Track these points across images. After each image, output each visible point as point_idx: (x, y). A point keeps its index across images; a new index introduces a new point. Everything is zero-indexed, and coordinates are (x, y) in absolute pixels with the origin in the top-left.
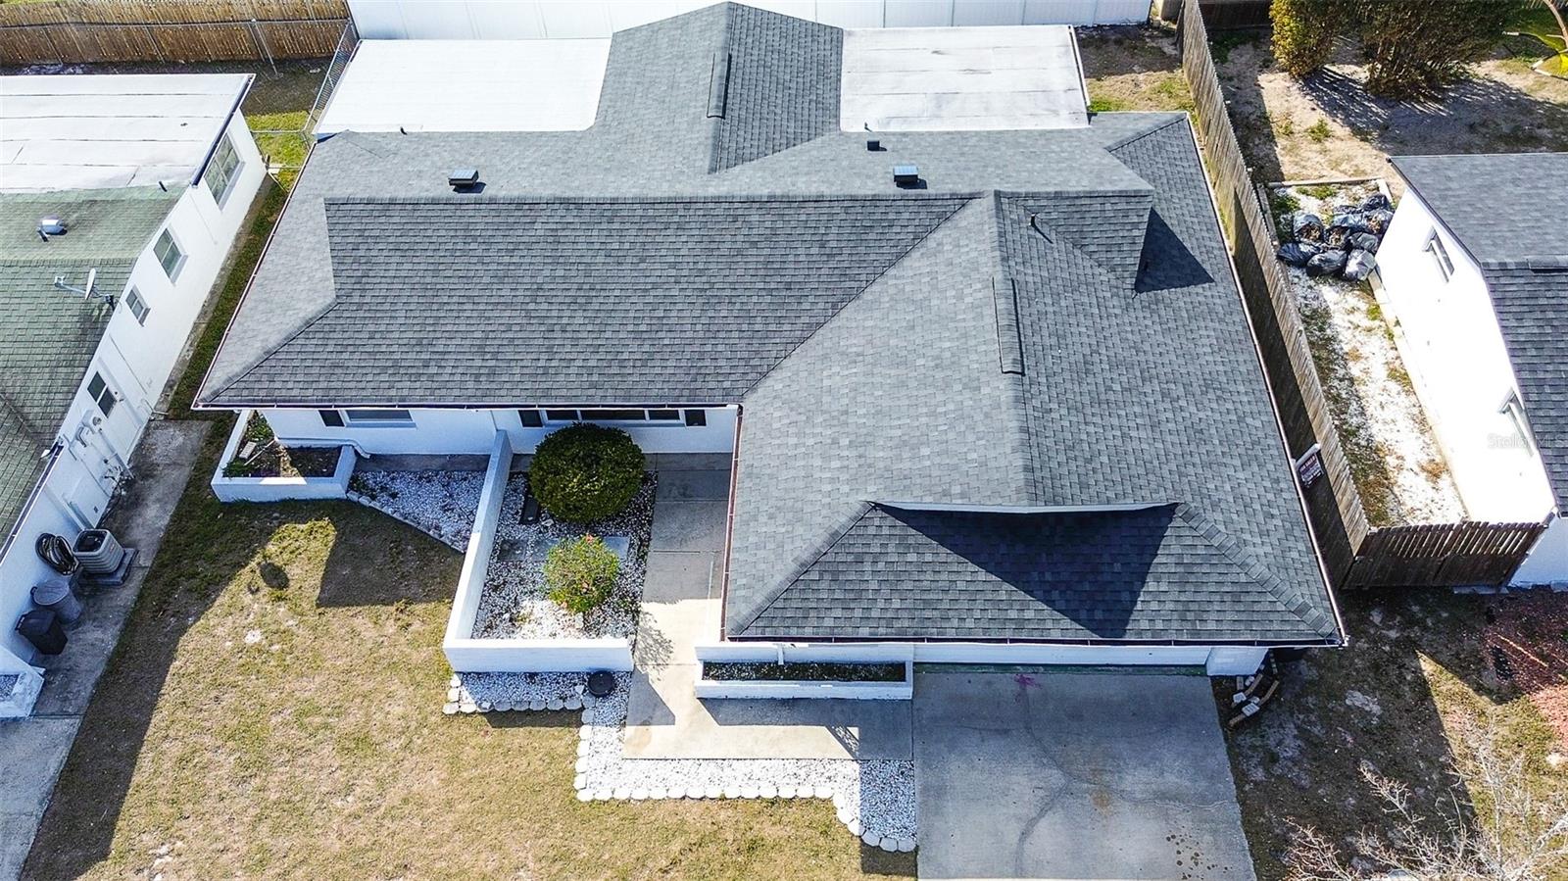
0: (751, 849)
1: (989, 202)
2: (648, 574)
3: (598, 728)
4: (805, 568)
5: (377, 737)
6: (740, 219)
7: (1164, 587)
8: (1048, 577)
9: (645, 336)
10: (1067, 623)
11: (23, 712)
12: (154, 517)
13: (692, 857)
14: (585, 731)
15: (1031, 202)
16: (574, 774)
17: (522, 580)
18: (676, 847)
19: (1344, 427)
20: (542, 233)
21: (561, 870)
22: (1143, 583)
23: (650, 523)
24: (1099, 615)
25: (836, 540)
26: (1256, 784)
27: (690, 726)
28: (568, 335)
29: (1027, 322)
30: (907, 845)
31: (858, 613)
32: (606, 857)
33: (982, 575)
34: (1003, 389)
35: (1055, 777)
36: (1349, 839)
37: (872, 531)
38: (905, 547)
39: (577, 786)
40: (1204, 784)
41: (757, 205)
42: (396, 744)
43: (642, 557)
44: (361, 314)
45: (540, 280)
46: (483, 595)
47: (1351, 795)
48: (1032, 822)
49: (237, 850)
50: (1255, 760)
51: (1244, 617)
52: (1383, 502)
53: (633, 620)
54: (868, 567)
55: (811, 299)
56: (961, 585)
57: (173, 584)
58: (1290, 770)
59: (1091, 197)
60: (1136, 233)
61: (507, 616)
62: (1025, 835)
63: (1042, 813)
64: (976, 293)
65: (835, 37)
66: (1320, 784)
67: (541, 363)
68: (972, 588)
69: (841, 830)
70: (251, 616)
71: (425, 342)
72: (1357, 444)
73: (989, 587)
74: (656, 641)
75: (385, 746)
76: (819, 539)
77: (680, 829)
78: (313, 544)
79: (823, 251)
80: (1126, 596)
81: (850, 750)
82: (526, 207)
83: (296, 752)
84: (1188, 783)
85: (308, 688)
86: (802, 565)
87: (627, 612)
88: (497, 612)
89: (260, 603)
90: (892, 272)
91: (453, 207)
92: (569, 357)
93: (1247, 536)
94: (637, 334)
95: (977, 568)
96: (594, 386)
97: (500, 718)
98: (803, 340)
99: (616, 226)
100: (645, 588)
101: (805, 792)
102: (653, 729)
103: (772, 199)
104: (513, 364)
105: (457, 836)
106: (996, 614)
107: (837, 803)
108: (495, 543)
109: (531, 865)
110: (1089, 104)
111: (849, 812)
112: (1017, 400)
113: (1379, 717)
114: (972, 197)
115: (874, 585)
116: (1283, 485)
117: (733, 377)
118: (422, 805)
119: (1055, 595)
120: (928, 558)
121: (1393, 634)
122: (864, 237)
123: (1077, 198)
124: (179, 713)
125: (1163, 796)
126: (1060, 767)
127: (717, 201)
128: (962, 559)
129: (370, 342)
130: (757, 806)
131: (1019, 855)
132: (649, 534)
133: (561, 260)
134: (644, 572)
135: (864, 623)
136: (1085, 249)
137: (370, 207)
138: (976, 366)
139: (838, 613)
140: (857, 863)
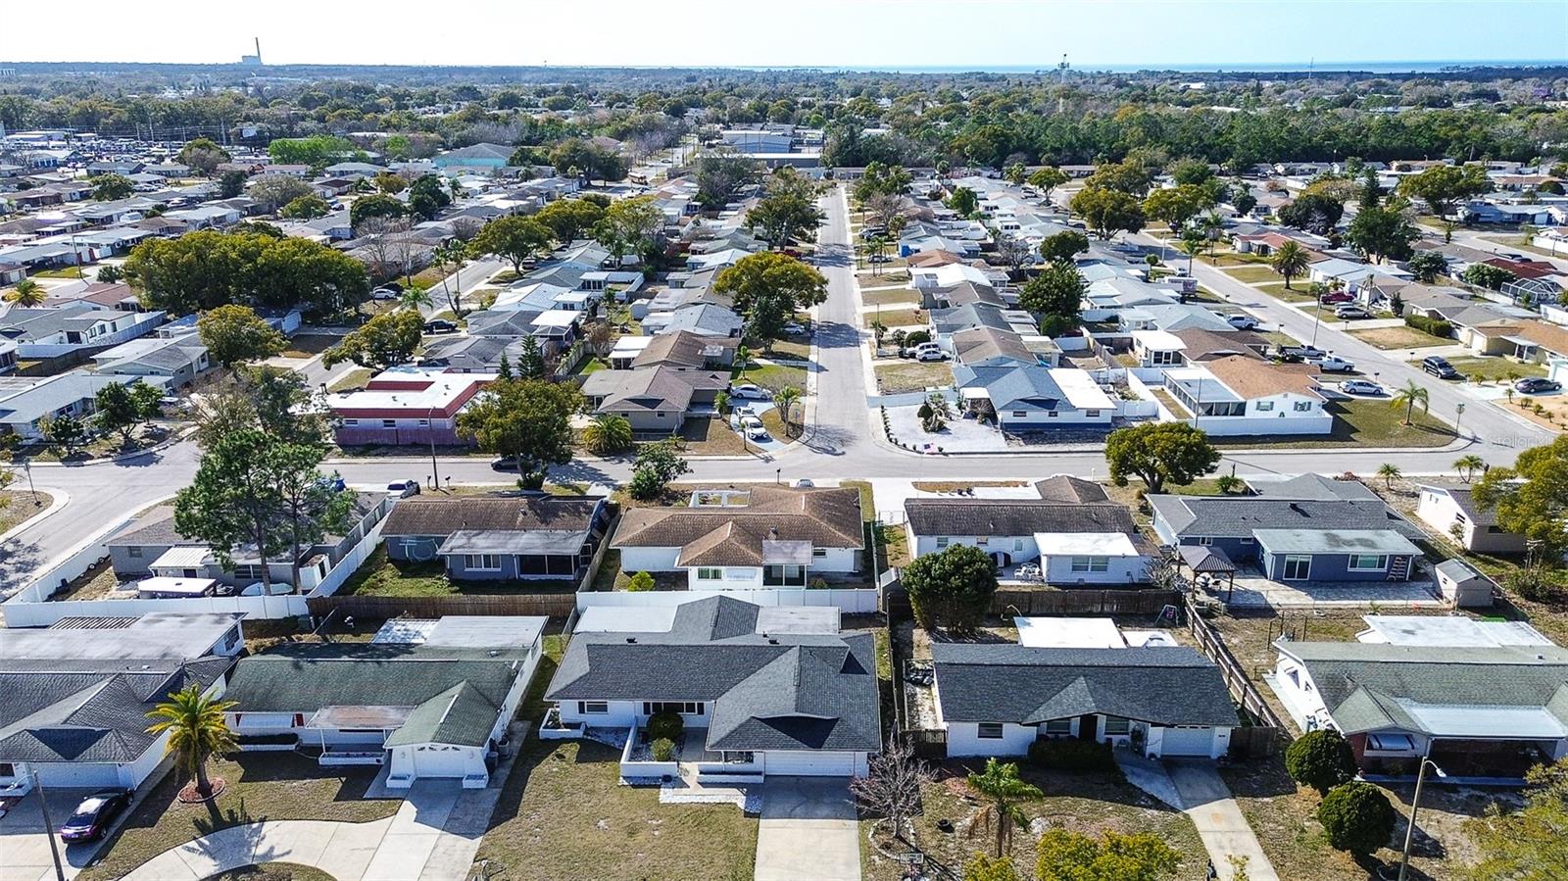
1: (798, 648)
3: (666, 790)
5: (597, 790)
6: (719, 650)
11: (484, 786)
12: (517, 744)
14: (662, 789)
15: (810, 648)
16: (659, 800)
20: (654, 654)
25: (741, 726)
27: (695, 789)
34: (794, 689)
37: (751, 724)
39: (660, 803)
42: (603, 791)
57: (527, 758)
64: (790, 669)
65: (757, 608)
75: (600, 792)
76: (736, 726)
78: (573, 748)
81: (744, 796)
83: (572, 794)
85: (574, 780)
89: (556, 762)
95: (780, 731)
97: (634, 786)
102: (683, 790)
108: (634, 746)
114: (793, 646)
118: (612, 804)
120: (766, 729)
127: (712, 646)
128: (774, 729)
136: (827, 660)
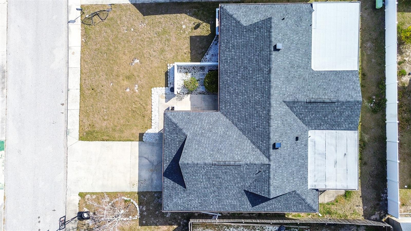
0: (143, 116)
1: (267, 162)
2: (196, 95)
3: (165, 90)
4: (176, 125)
5: (163, 53)
6: (264, 109)
7: (172, 184)
8: (174, 165)
9: (235, 91)
10: (166, 167)
13: (142, 107)
14: (164, 88)
15: (267, 171)
16: (156, 87)
17: (195, 72)
18: (144, 105)
19: (230, 227)
20: (261, 66)
21: (140, 87)
22: (173, 181)
23: (208, 94)
24: (167, 173)
25: (180, 130)
26: (154, 194)
27: (165, 105)
28: (235, 76)
29: (228, 167)
30: (144, 140)
31: (168, 133)
32: (142, 94)
33: (174, 154)
35: (155, 164)
36: (145, 206)
37: (182, 136)
38: (179, 142)
39: (154, 88)
40: (154, 187)
41: (268, 112)
42: (162, 57)
43: (200, 93)
44: (241, 32)
45: (249, 68)
46: (192, 66)
47: (152, 208)
48: (148, 159)
49: (144, 36)
50: (158, 195)
51: (167, 196)
52: (210, 229)
53: (187, 93)
54: (176, 135)
55: (243, 125)
56: (172, 151)
57: (196, 8)
58: (156, 200)
59: (269, 184)
60: (259, 193)
61: (187, 71)
62: (146, 158)
63: (149, 161)
64: (237, 158)
66: (154, 204)
67: (229, 71)
68: (172, 153)
69: (146, 130)
70: (188, 25)
71: (234, 47)
72: (225, 228)
73: (172, 155)
74: (182, 98)
75: (162, 55)
76: (181, 127)
77: (147, 105)
78: (205, 32)
79: (255, 127)
80: (170, 178)
81: (160, 131)
82: (268, 62)
84: (154, 184)
85: (173, 40)
86: (176, 124)
87: (188, 92)
88: (188, 69)
89: (192, 25)
90: (249, 141)
91: (269, 46)
92: (230, 77)
93: (182, 200)
94: (235, 90)
95: (175, 154)
96: (223, 82)
97: (167, 74)
98: (233, 123)
99: (263, 82)
100: (193, 95)
101: (153, 124)
102: (165, 99)
103: (270, 116)
104: (229, 66)
105: (146, 70)
106: (168, 156)
107: (151, 129)
108: (204, 66)
109: (141, 83)
110: (319, 190)
111: (149, 131)
112: (205, 163)
113: (166, 216)
114: (269, 159)
115: (172, 136)
116: (196, 209)
117: (225, 109)
118: (151, 64)
119: (171, 166)
120: (177, 145)
121: (182, 223)
122: (259, 135)
123: (269, 182)
124: (169, 19)
125: (152, 180)
126: (157, 164)
127: (270, 104)
128: (177, 151)
129: (234, 36)
130: (151, 117)
131: (142, 157)
132: (206, 94)
133: (254, 72)
134: (197, 94)
135: (166, 135)
136: (255, 181)
137: (269, 28)
138: (216, 157)
139: (168, 130)
140: (141, 132)
